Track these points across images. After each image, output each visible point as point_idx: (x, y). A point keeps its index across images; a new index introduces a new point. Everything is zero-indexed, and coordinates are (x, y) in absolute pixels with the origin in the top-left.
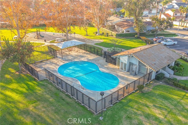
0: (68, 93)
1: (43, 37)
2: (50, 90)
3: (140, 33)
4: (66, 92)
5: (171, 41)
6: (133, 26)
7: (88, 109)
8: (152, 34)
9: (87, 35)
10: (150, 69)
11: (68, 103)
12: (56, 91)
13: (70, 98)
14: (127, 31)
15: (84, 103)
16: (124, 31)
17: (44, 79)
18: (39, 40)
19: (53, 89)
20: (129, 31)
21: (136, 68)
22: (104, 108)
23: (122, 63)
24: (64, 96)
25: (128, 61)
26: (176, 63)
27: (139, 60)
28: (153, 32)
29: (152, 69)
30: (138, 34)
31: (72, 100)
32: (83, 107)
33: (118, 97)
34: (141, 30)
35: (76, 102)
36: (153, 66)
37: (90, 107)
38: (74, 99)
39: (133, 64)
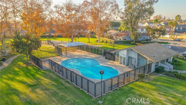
0: (68, 80)
1: (53, 43)
2: (51, 77)
3: (135, 41)
4: (66, 79)
5: (165, 45)
6: (130, 35)
7: (87, 93)
8: (146, 42)
9: (89, 42)
10: (149, 60)
11: (66, 88)
12: (57, 78)
13: (70, 84)
14: (124, 39)
15: (83, 88)
16: (122, 39)
17: (47, 69)
18: (49, 45)
19: (54, 76)
20: (125, 40)
21: (135, 61)
22: (104, 93)
23: (121, 57)
24: (63, 82)
25: (127, 54)
26: (174, 60)
27: (138, 53)
28: (147, 40)
29: (152, 60)
30: (134, 41)
31: (71, 85)
32: (82, 91)
33: (118, 84)
34: (136, 37)
35: (75, 87)
36: (153, 58)
37: (88, 92)
38: (73, 84)
39: (132, 58)
